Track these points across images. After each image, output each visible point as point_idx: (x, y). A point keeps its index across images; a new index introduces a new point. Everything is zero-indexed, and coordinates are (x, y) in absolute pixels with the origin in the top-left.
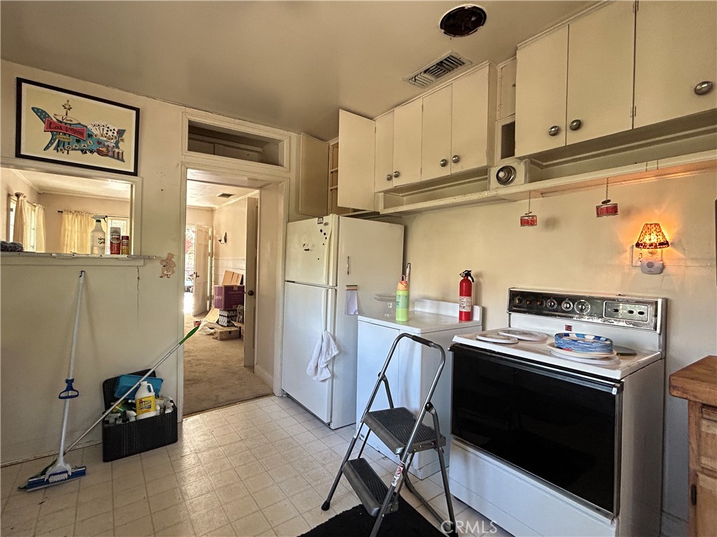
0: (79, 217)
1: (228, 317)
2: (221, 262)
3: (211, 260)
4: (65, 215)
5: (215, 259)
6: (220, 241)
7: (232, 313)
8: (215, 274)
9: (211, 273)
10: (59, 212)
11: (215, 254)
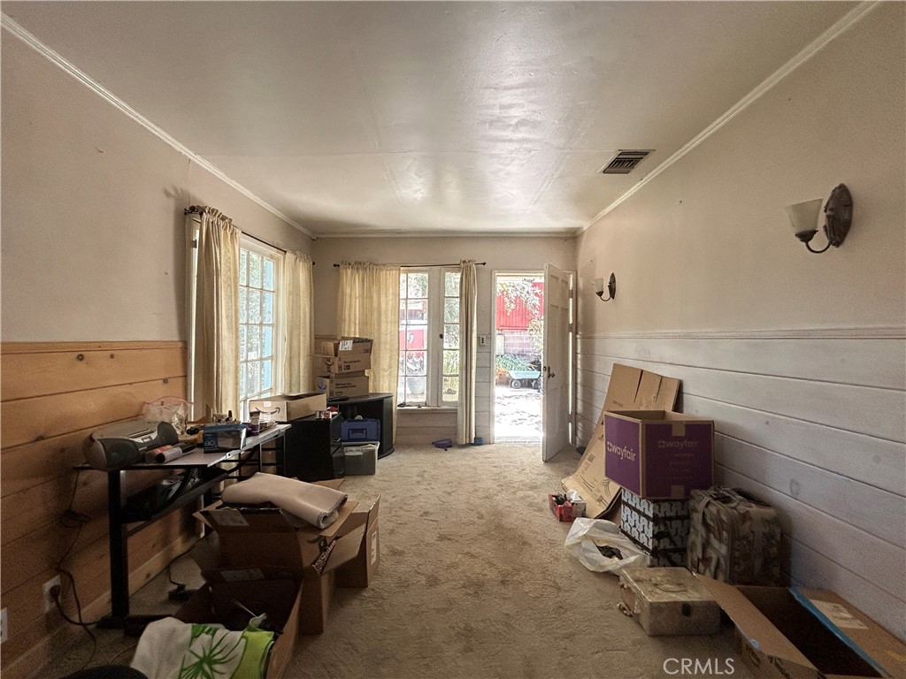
0: (361, 272)
1: (656, 520)
2: (599, 345)
3: (575, 340)
4: (343, 271)
5: (583, 338)
6: (600, 294)
7: (666, 510)
8: (583, 370)
9: (575, 366)
10: (335, 265)
11: (584, 328)
